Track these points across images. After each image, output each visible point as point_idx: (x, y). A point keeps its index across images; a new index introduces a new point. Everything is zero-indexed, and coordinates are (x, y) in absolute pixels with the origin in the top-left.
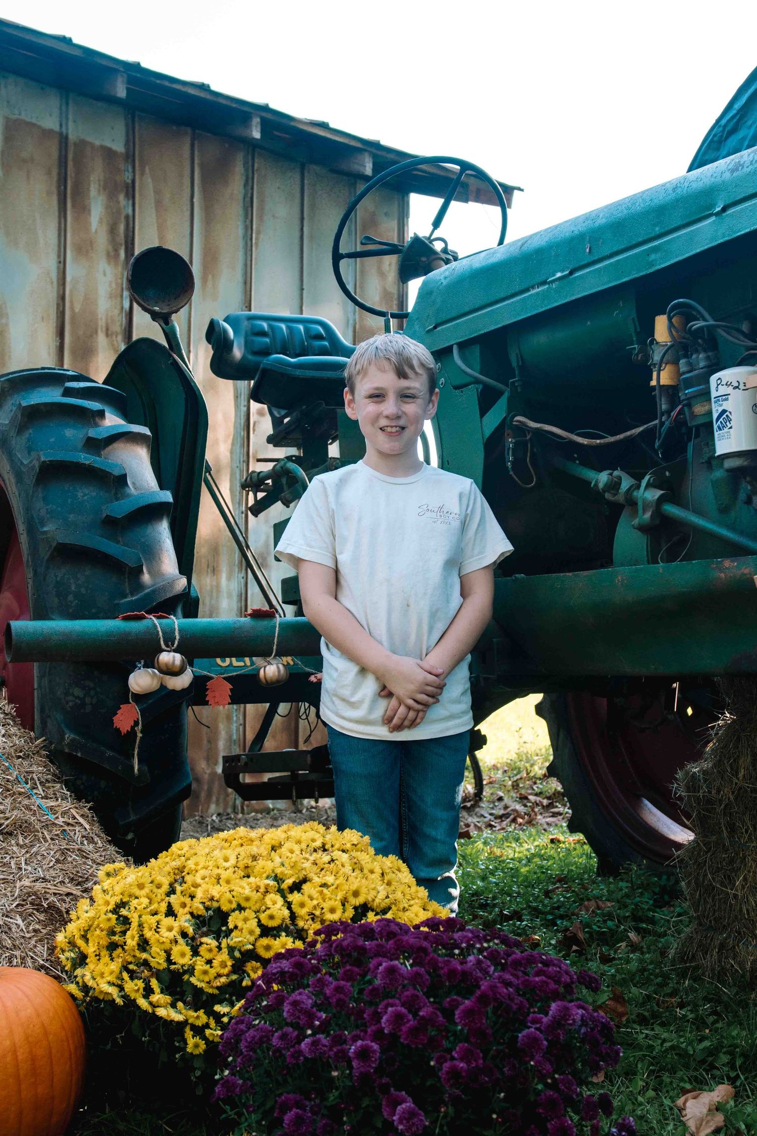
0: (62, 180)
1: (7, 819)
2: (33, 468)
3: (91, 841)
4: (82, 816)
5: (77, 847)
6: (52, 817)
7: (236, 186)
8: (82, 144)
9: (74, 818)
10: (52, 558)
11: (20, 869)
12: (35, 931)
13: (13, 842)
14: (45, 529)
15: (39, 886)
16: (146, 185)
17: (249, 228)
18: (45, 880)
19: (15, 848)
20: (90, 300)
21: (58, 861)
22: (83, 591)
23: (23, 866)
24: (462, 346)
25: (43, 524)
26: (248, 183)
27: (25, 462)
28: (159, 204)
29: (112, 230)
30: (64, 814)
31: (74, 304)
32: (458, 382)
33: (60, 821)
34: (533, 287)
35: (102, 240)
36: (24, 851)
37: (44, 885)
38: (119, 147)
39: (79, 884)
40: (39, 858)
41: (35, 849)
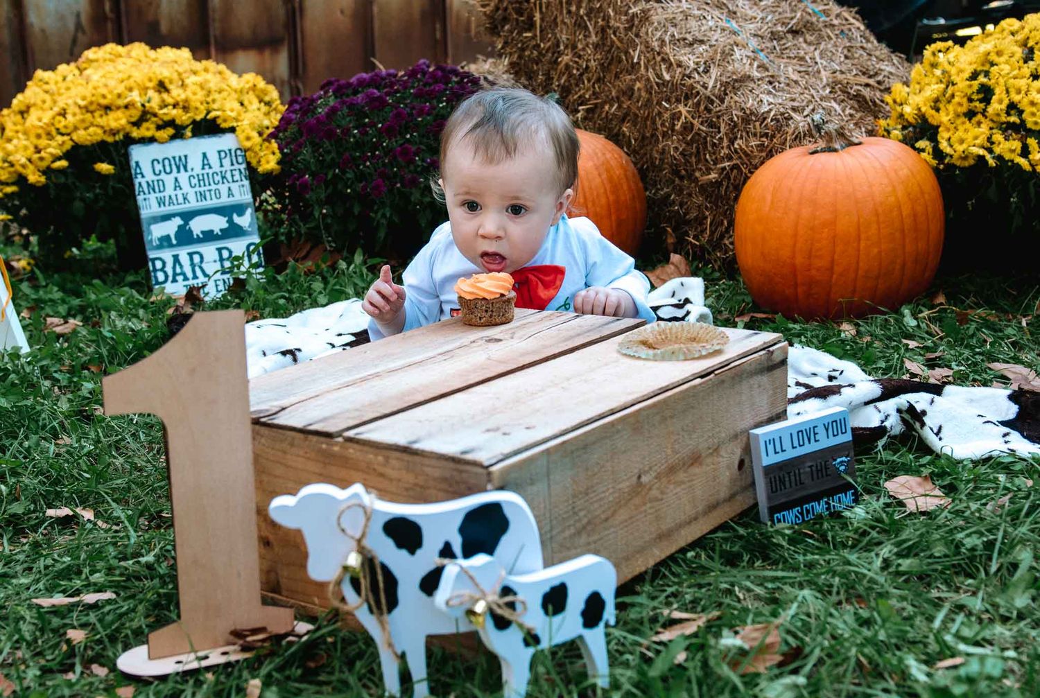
1: (792, 19)
3: (868, 41)
4: (854, 18)
5: (859, 45)
6: (828, 19)
9: (847, 20)
11: (816, 63)
12: (851, 115)
13: (801, 40)
15: (839, 76)
18: (842, 72)
19: (804, 45)
21: (846, 57)
23: (818, 59)
30: (838, 16)
33: (836, 22)
36: (812, 48)
37: (844, 76)
39: (870, 77)
40: (830, 54)
41: (822, 46)
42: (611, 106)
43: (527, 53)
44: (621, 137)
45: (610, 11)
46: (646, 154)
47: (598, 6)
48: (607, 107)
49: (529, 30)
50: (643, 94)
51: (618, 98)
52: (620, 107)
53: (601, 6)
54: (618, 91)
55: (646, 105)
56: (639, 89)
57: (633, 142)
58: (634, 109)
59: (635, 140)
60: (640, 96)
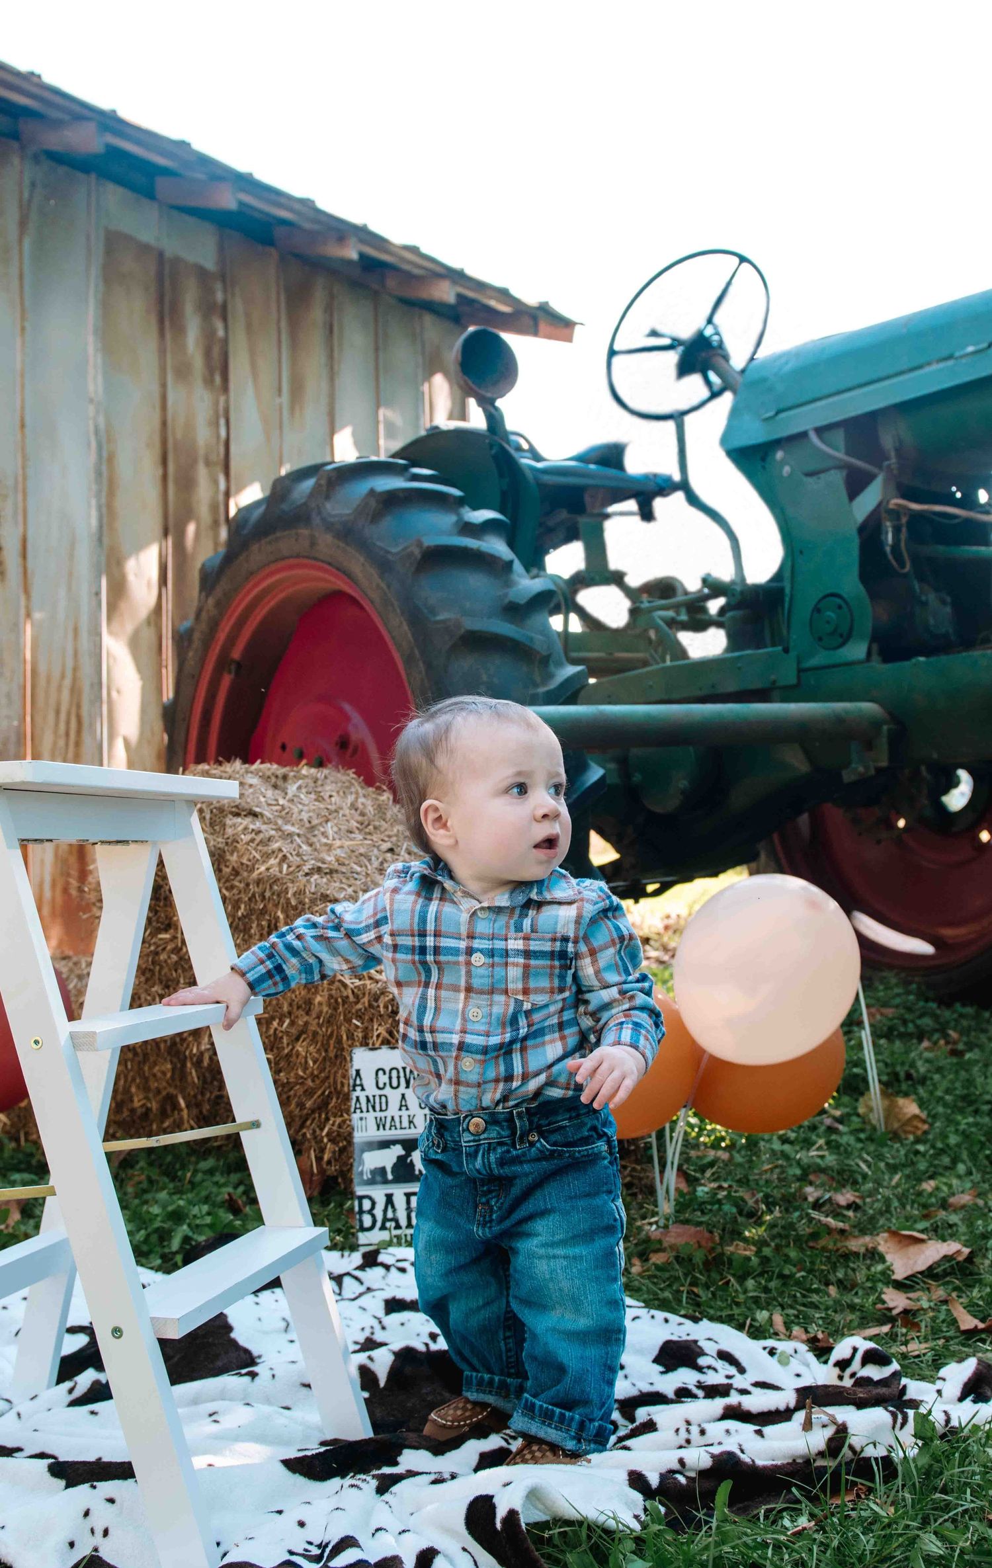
0: (161, 299)
2: (411, 554)
7: (317, 314)
8: (177, 261)
10: (454, 648)
14: (439, 618)
16: (238, 307)
17: (331, 357)
20: (189, 426)
22: (496, 681)
24: (820, 431)
25: (433, 611)
26: (329, 309)
27: (394, 550)
28: (249, 327)
29: (208, 354)
31: (177, 431)
32: (812, 467)
34: (929, 364)
35: (198, 363)
38: (210, 265)
42: (281, 1023)
43: (163, 957)
44: (293, 1059)
45: (279, 914)
46: (328, 1078)
47: (261, 906)
48: (275, 1024)
49: (166, 930)
50: (325, 1009)
51: (290, 1013)
52: (292, 1023)
53: (265, 906)
54: (291, 1005)
55: (329, 1022)
56: (320, 1004)
57: (311, 1063)
58: (313, 1027)
59: (315, 1062)
60: (321, 1012)
